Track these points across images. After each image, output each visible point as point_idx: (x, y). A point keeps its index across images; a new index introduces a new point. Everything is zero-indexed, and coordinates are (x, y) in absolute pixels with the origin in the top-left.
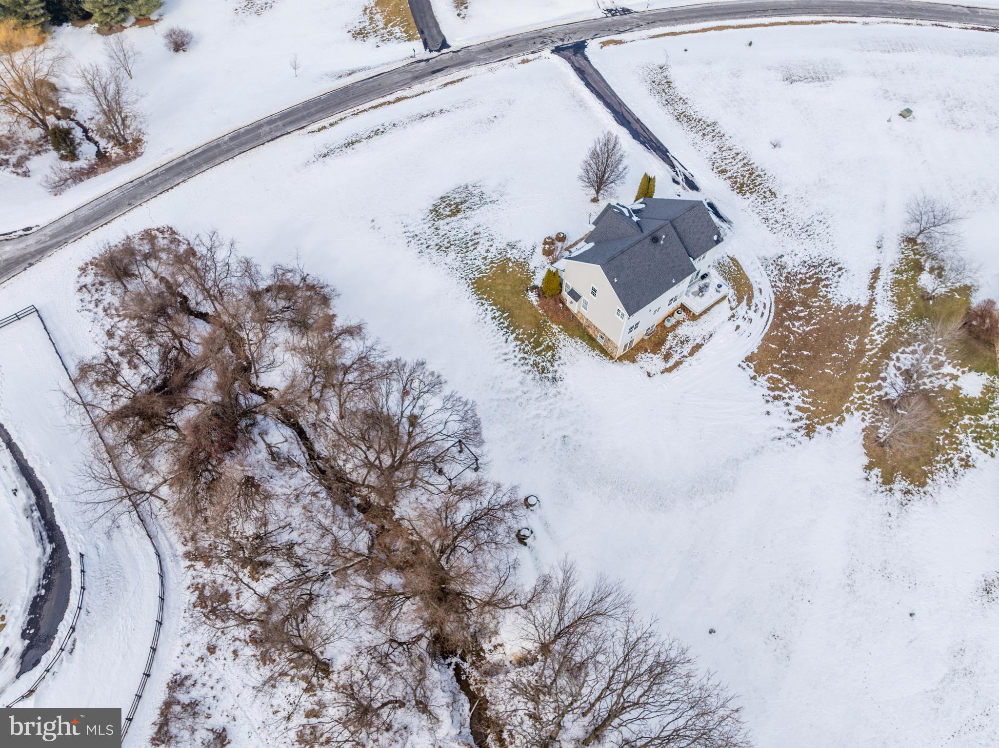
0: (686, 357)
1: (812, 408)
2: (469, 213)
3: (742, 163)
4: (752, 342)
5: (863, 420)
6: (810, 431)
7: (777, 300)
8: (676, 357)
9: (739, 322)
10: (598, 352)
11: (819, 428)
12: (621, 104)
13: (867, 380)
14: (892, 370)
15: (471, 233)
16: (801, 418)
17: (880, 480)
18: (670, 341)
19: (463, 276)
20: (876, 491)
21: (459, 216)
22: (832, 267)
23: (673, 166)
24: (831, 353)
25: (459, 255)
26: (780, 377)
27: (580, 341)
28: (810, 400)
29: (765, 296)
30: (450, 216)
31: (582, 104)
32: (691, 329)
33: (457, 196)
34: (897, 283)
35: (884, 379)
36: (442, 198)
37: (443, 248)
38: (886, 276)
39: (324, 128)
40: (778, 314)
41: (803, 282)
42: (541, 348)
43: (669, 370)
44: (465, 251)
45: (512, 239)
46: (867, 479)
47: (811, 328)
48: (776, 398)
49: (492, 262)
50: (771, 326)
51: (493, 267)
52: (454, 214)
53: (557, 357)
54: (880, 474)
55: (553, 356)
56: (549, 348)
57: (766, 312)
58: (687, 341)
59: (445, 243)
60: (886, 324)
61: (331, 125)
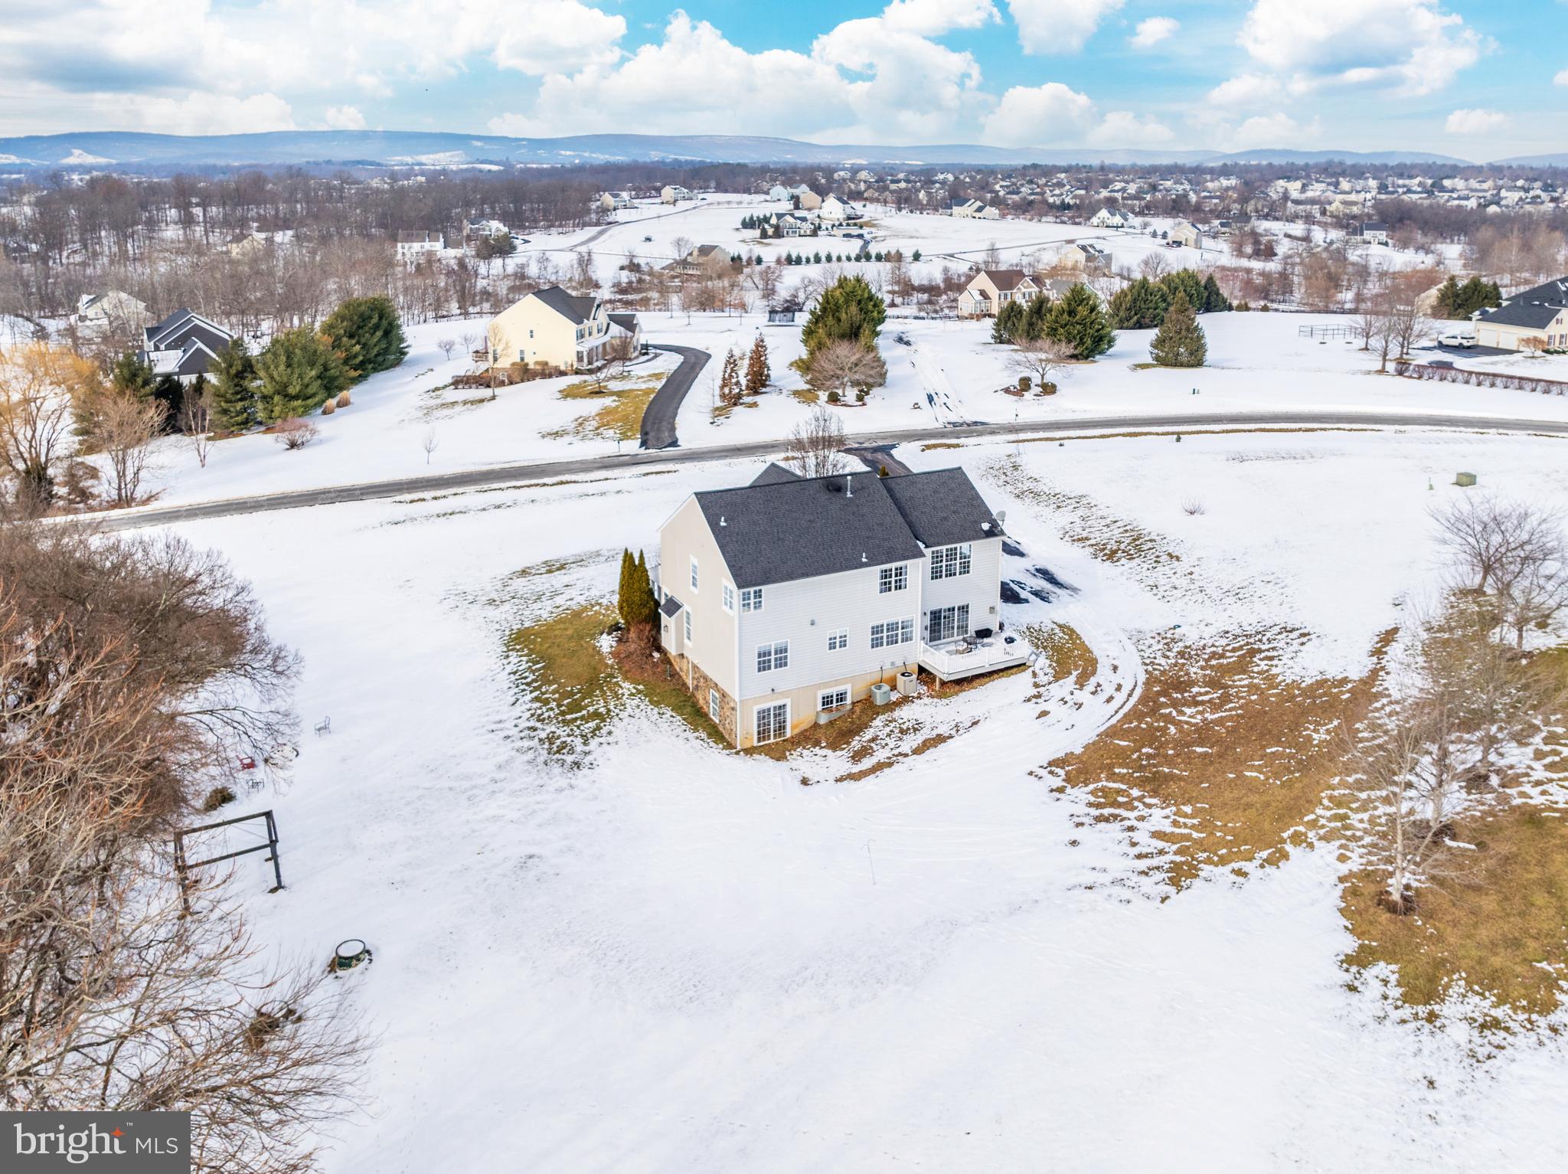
0: (906, 755)
1: (1195, 835)
4: (1072, 737)
5: (1342, 859)
6: (1180, 875)
7: (1151, 681)
8: (881, 755)
9: (1050, 705)
10: (704, 735)
11: (1206, 870)
13: (1360, 786)
14: (1429, 770)
15: (557, 587)
16: (1161, 852)
17: (1395, 992)
18: (877, 728)
19: (502, 627)
20: (1381, 1020)
21: (557, 573)
22: (1285, 634)
24: (1266, 747)
25: (516, 607)
26: (1124, 787)
27: (669, 713)
28: (1195, 821)
29: (1124, 676)
30: (541, 574)
32: (931, 710)
33: (573, 557)
34: (1438, 643)
35: (1406, 785)
36: (546, 560)
37: (497, 602)
38: (1413, 637)
39: (424, 500)
40: (1148, 699)
41: (1218, 655)
42: (579, 714)
43: (857, 776)
44: (531, 602)
46: (1352, 988)
47: (1224, 714)
48: (1103, 819)
50: (1125, 715)
51: (563, 614)
52: (550, 572)
53: (604, 731)
54: (1393, 978)
55: (599, 728)
56: (596, 715)
57: (1120, 698)
58: (915, 730)
59: (506, 597)
60: (1410, 701)
61: (435, 498)
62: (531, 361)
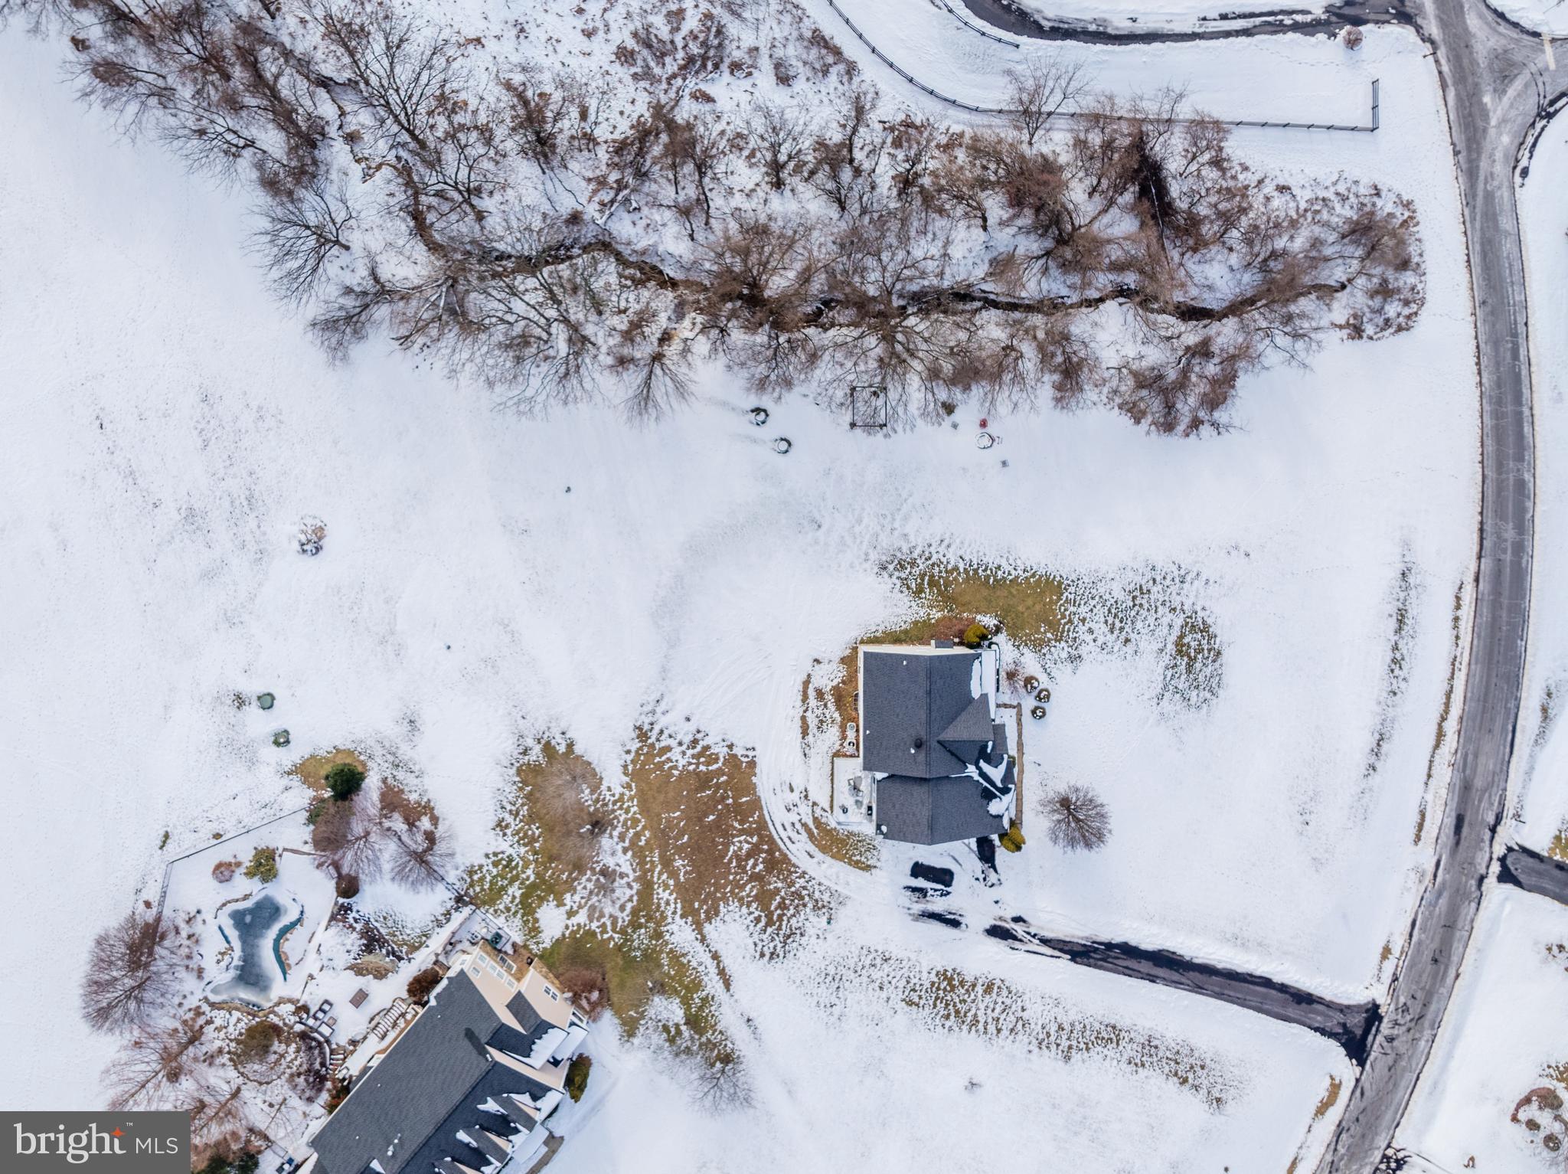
0: (805, 712)
1: (657, 759)
2: (1166, 659)
3: (982, 1019)
4: (766, 783)
5: (609, 789)
6: (642, 735)
7: (785, 859)
8: (813, 702)
9: (795, 797)
10: (878, 634)
11: (636, 745)
12: (1198, 989)
14: (626, 868)
15: (1132, 636)
16: (658, 740)
17: (553, 742)
18: (832, 712)
19: (1080, 582)
20: (549, 728)
21: (1171, 648)
22: (772, 950)
23: (1045, 941)
24: (690, 838)
25: (1112, 601)
26: (710, 768)
27: (904, 627)
28: (666, 767)
29: (800, 850)
30: (1181, 637)
31: (1238, 941)
32: (828, 743)
33: (1208, 671)
34: (697, 985)
35: (625, 851)
36: (1219, 653)
37: (1137, 593)
38: (713, 985)
39: (1458, 607)
40: (771, 841)
41: (782, 906)
43: (806, 683)
44: (1113, 611)
45: (1084, 667)
46: (563, 733)
47: (730, 854)
48: (695, 742)
49: (1070, 621)
51: (1063, 617)
52: (1180, 644)
53: (905, 589)
54: (558, 748)
57: (784, 835)
59: (1144, 602)
60: (670, 920)
61: (1456, 619)
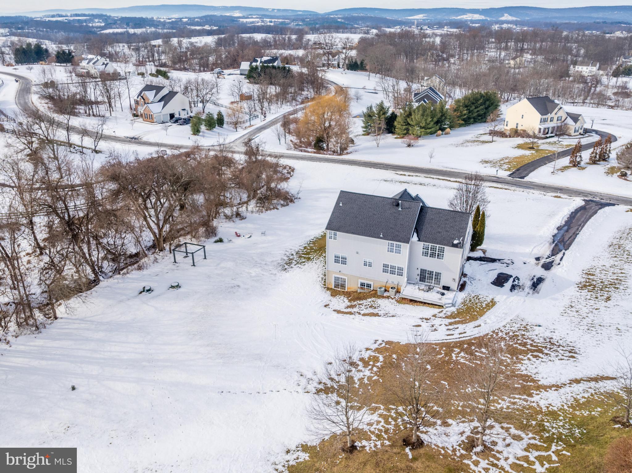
0: (360, 314)
1: (356, 385)
4: (411, 338)
6: (325, 390)
7: (479, 338)
9: (425, 325)
11: (333, 396)
13: (431, 412)
16: (337, 382)
17: (292, 463)
18: (367, 301)
20: (274, 464)
22: (567, 352)
23: (554, 255)
26: (381, 360)
28: (367, 382)
29: (474, 330)
32: (389, 304)
39: (405, 175)
40: (461, 342)
41: (523, 344)
42: (305, 256)
43: (339, 312)
46: (288, 452)
47: (467, 362)
48: (353, 364)
50: (441, 343)
54: (301, 460)
55: (304, 262)
56: (309, 258)
58: (375, 308)
62: (520, 128)
